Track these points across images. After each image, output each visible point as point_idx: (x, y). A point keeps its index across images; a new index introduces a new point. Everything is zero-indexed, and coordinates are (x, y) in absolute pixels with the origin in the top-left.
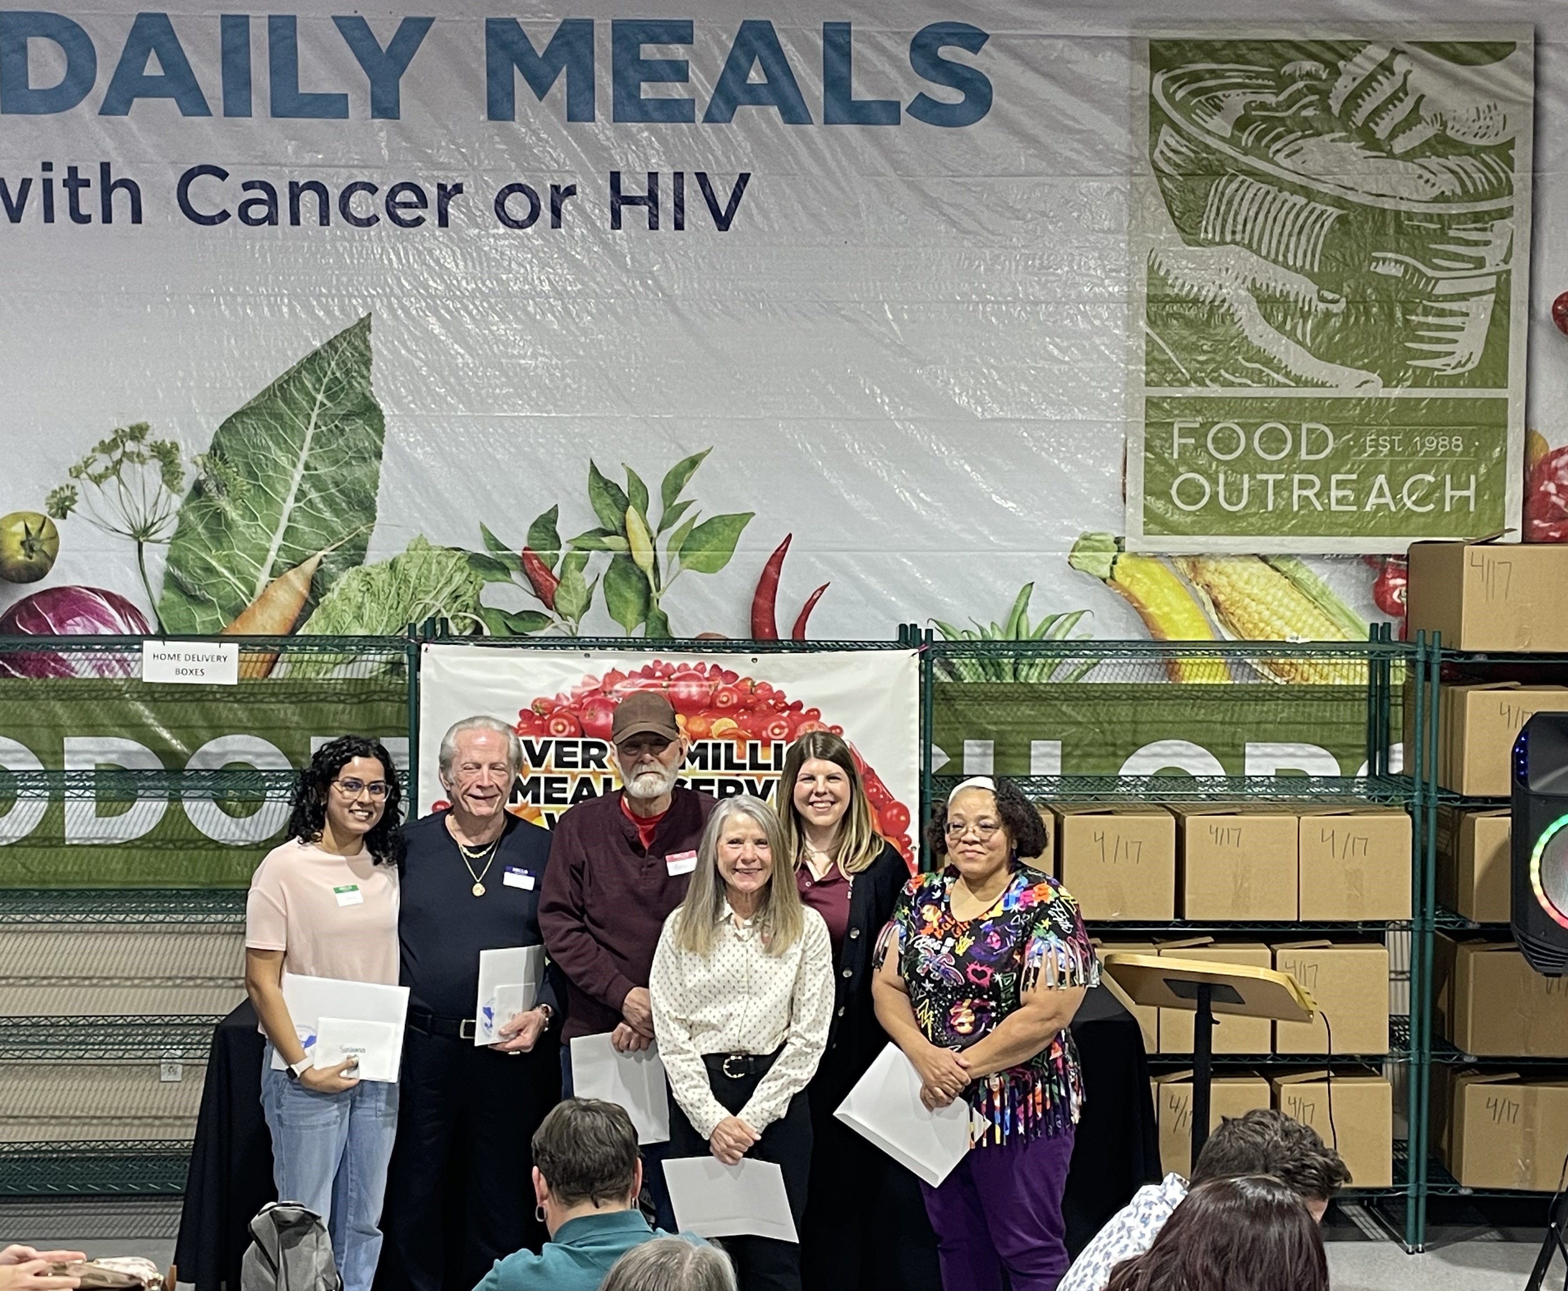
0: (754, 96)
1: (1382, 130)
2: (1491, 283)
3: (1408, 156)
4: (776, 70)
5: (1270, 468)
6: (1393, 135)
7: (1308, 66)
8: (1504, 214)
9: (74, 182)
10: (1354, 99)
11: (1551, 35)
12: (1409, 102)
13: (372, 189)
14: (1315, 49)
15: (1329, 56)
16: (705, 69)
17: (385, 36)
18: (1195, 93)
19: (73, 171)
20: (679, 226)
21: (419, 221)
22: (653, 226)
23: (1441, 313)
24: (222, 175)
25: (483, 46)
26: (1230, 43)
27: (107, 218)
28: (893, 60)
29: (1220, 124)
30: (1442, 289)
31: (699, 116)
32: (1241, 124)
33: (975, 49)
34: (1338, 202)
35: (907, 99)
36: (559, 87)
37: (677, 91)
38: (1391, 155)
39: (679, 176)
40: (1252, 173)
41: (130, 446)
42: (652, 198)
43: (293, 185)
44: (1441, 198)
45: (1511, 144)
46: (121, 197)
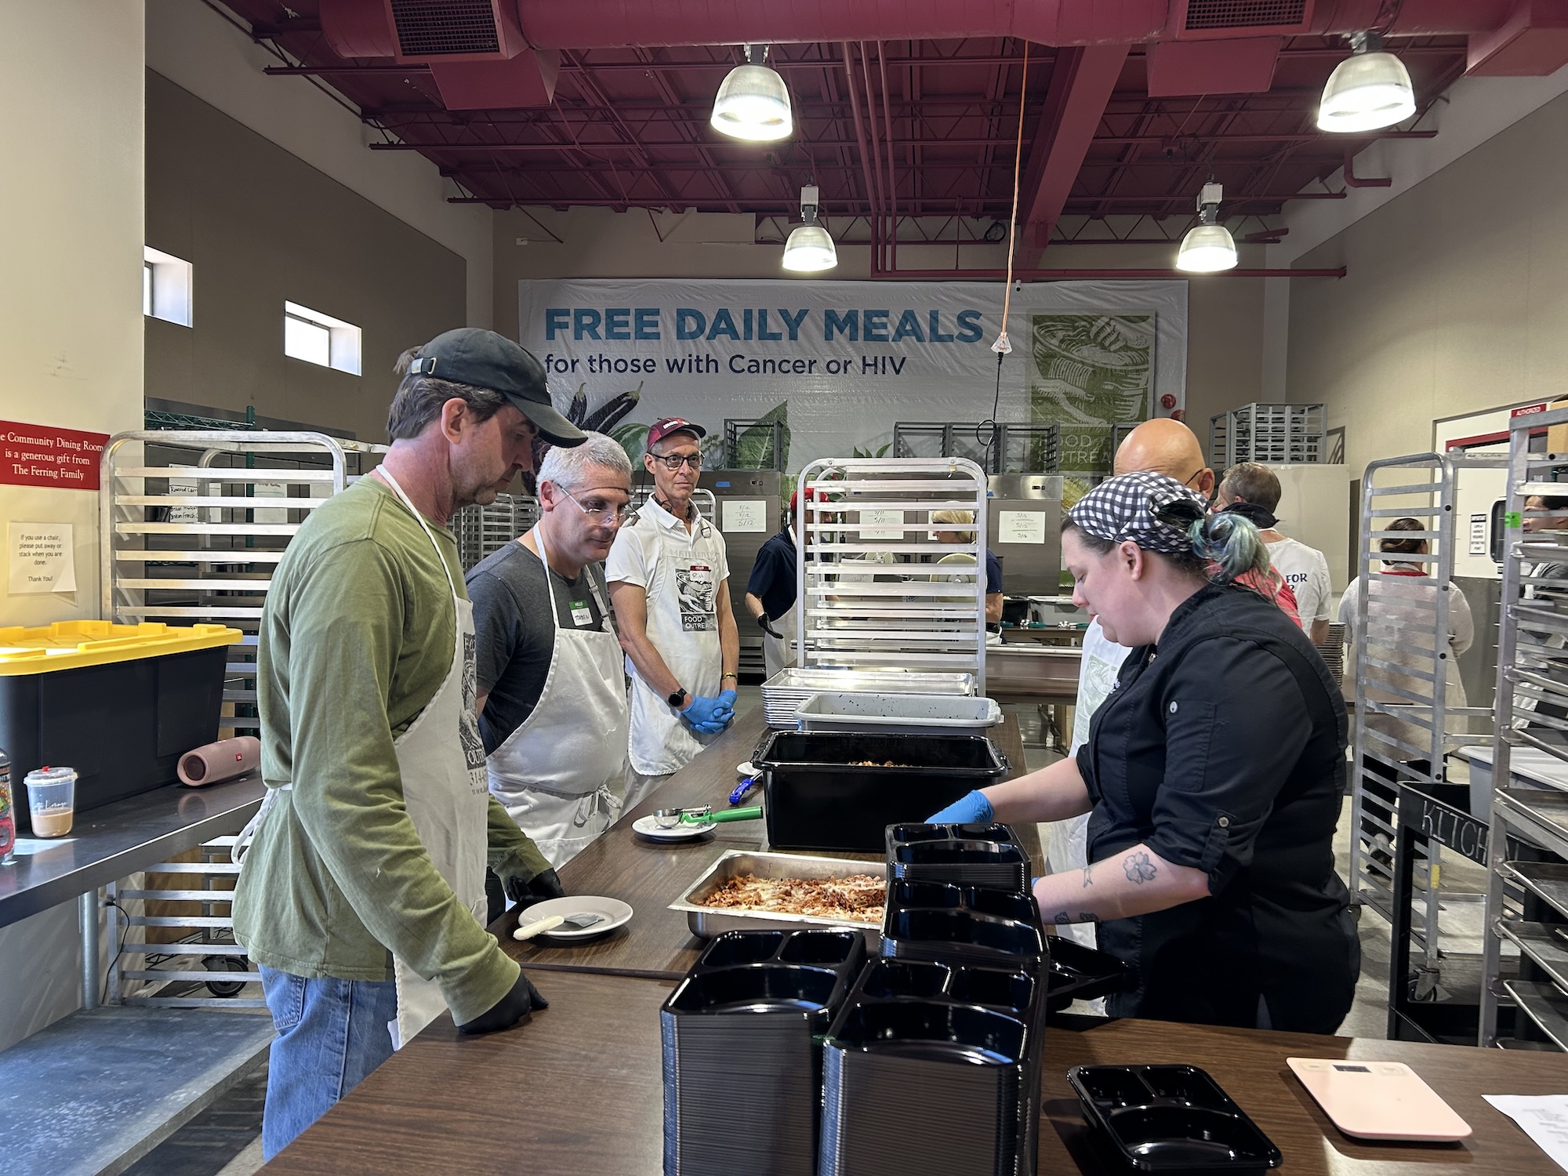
0: (907, 333)
1: (1107, 344)
2: (1141, 392)
3: (1115, 351)
4: (915, 325)
5: (1071, 449)
6: (1110, 345)
7: (1083, 323)
8: (1146, 370)
9: (698, 360)
10: (1098, 334)
11: (1161, 314)
12: (1115, 335)
13: (789, 362)
14: (1086, 318)
15: (1090, 320)
16: (893, 326)
17: (794, 315)
18: (1046, 332)
19: (698, 357)
20: (884, 373)
21: (803, 372)
22: (876, 373)
23: (1126, 401)
24: (743, 357)
25: (824, 318)
26: (1059, 316)
27: (708, 371)
28: (951, 322)
29: (1055, 342)
30: (1125, 393)
31: (890, 340)
32: (1062, 341)
33: (978, 319)
34: (1093, 366)
35: (956, 333)
36: (847, 331)
37: (883, 332)
38: (1110, 351)
39: (884, 358)
40: (1064, 357)
41: (713, 441)
42: (875, 365)
43: (764, 361)
44: (1126, 365)
45: (1148, 348)
46: (712, 365)
